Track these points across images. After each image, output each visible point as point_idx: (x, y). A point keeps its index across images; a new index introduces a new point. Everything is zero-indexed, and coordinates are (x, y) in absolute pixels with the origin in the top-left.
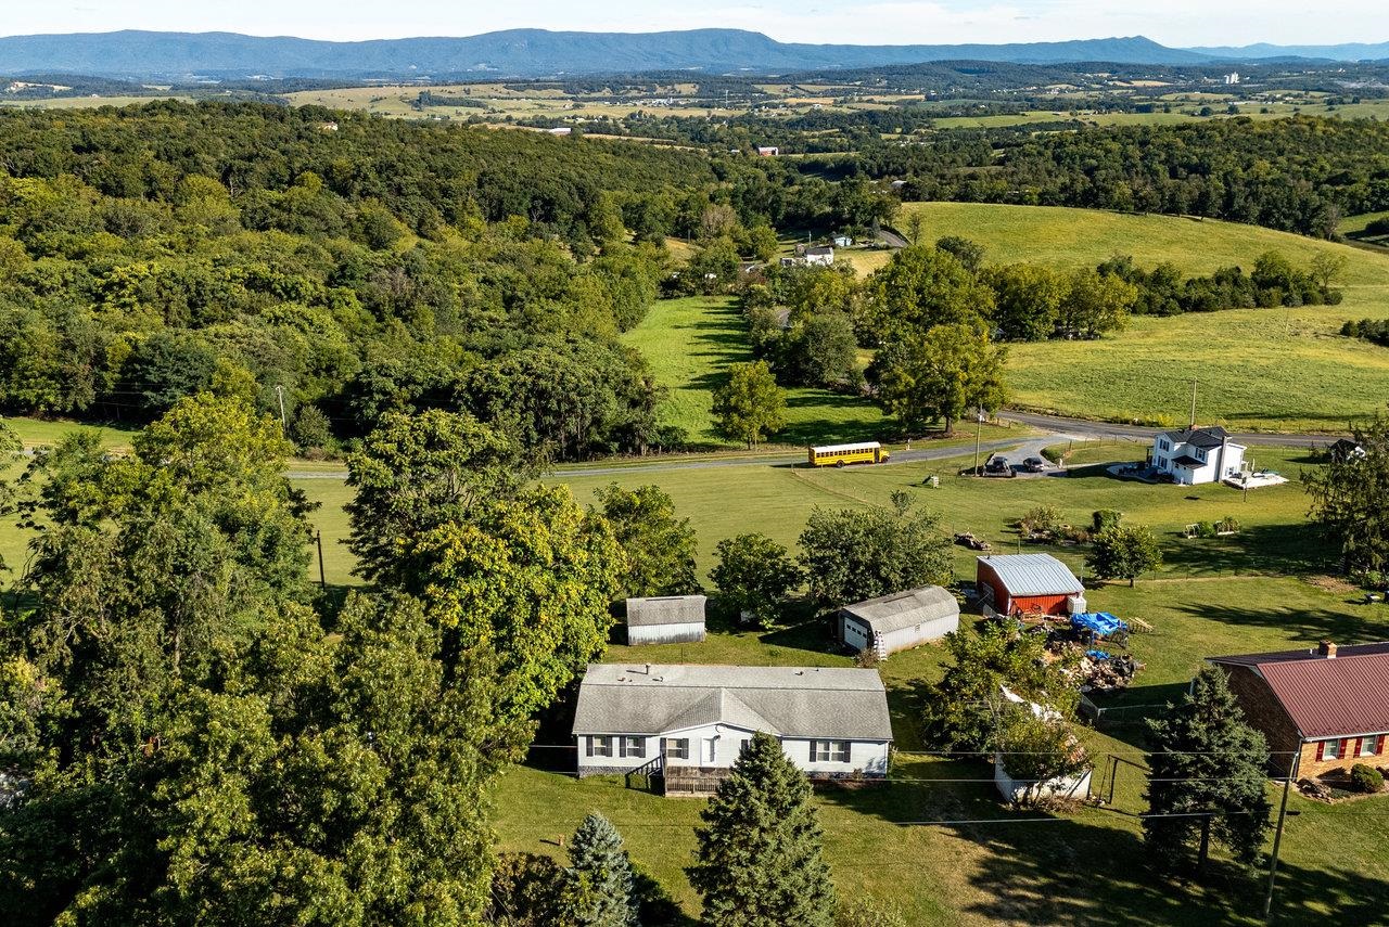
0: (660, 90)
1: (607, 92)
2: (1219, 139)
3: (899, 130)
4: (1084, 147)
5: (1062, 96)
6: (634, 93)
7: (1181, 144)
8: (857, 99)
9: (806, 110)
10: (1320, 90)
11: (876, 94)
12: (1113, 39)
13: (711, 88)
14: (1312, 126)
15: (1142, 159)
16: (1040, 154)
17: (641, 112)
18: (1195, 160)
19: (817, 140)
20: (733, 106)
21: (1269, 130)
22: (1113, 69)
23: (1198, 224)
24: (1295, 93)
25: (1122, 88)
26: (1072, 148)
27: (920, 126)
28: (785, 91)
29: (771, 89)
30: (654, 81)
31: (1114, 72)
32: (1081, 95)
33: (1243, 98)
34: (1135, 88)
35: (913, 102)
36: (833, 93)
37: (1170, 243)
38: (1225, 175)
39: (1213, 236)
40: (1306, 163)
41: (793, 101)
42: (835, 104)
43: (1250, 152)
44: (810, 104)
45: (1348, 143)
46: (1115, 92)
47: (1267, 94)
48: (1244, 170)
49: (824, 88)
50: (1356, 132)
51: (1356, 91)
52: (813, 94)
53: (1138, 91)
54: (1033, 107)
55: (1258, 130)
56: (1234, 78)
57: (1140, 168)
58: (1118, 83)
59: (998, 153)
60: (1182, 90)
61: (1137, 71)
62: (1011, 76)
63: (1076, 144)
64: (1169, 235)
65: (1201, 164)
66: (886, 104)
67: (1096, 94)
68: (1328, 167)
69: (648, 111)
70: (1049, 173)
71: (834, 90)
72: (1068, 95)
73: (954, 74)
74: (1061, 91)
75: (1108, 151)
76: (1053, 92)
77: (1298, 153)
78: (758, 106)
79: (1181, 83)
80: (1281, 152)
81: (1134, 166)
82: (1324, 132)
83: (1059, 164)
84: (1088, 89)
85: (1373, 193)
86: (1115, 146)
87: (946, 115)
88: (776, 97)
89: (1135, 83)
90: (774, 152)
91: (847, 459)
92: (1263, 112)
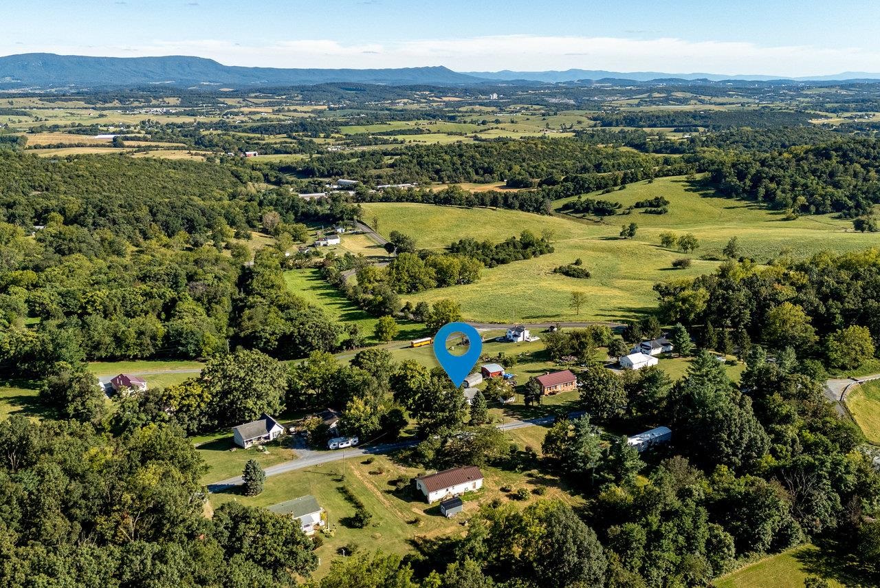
0: (154, 102)
1: (116, 103)
2: (495, 153)
3: (322, 135)
4: (432, 158)
5: (406, 107)
6: (136, 104)
7: (478, 156)
8: (286, 108)
9: (257, 117)
10: (538, 104)
11: (297, 105)
12: (427, 67)
13: (191, 99)
15: (461, 164)
16: (411, 162)
17: (149, 121)
18: (486, 165)
19: (278, 146)
20: (207, 114)
21: (517, 147)
22: (432, 89)
23: (495, 212)
24: (526, 106)
25: (437, 102)
27: (332, 132)
28: (239, 102)
29: (230, 102)
30: (150, 94)
31: (431, 91)
32: (415, 107)
33: (502, 110)
34: (444, 102)
35: (321, 112)
36: (271, 104)
37: (485, 224)
38: (501, 174)
39: (502, 218)
40: (535, 167)
41: (246, 110)
42: (274, 112)
43: (510, 160)
44: (258, 113)
45: (553, 154)
46: (435, 104)
47: (512, 107)
48: (509, 171)
49: (264, 100)
50: (555, 148)
51: (556, 105)
52: (257, 105)
53: (447, 104)
54: (393, 119)
55: (512, 147)
56: (495, 96)
57: (461, 170)
58: (435, 99)
59: (388, 160)
60: (470, 104)
61: (441, 91)
62: (374, 93)
64: (484, 219)
65: (489, 167)
66: (305, 112)
67: (424, 106)
68: (545, 169)
69: (154, 119)
70: (417, 173)
71: (270, 102)
72: (409, 107)
73: (342, 91)
74: (405, 104)
75: (444, 161)
76: (400, 104)
77: (531, 160)
78: (226, 115)
79: (468, 99)
80: (524, 160)
81: (458, 169)
83: (421, 168)
84: (419, 102)
85: (564, 190)
86: (447, 157)
87: (346, 124)
88: (235, 107)
89: (445, 99)
90: (255, 155)
91: (422, 344)
92: (512, 122)
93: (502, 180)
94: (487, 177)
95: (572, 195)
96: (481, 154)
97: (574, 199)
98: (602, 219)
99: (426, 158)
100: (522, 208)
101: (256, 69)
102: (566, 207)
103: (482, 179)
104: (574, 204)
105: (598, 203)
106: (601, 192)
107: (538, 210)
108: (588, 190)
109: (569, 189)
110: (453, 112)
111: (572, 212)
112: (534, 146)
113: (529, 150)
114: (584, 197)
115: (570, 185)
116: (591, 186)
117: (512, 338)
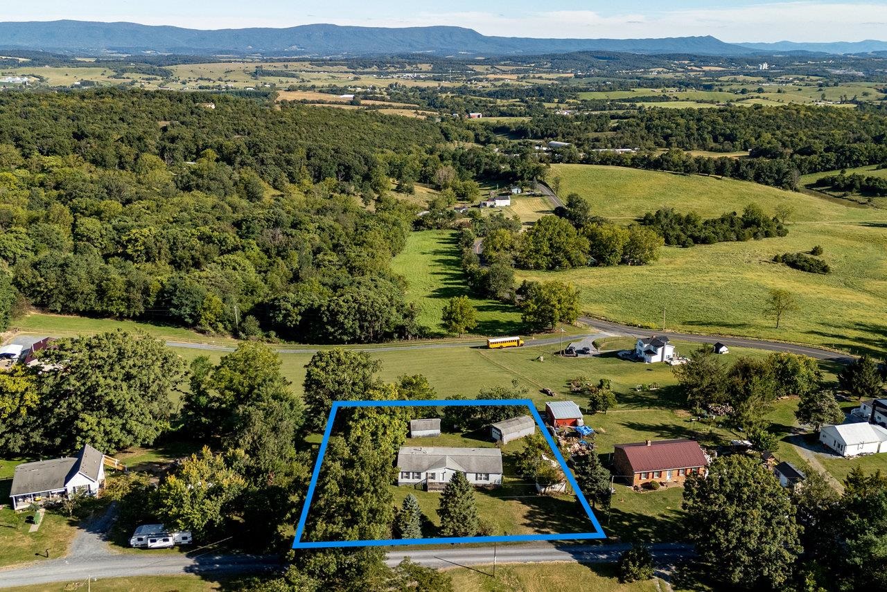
0: (408, 68)
1: (375, 69)
2: (743, 118)
3: (556, 100)
4: (664, 122)
5: (659, 76)
6: (392, 69)
7: (721, 121)
8: (531, 76)
9: (500, 83)
10: (816, 75)
11: (544, 72)
12: (693, 37)
13: (441, 66)
14: (798, 111)
15: (698, 130)
16: (638, 125)
17: (396, 83)
18: (728, 131)
19: (505, 108)
20: (454, 79)
21: (773, 114)
22: (691, 58)
23: (719, 181)
24: (801, 77)
25: (697, 71)
26: (657, 122)
27: (569, 98)
28: (487, 70)
29: (478, 68)
30: (406, 61)
31: (691, 60)
32: (670, 75)
33: (769, 80)
34: (704, 71)
35: (566, 79)
36: (518, 72)
37: (701, 194)
38: (745, 142)
39: (726, 190)
40: (792, 136)
41: (492, 77)
42: (518, 80)
43: (760, 127)
44: (502, 79)
45: (818, 122)
46: (692, 74)
47: (784, 77)
48: (756, 139)
49: (511, 68)
50: (823, 115)
51: (839, 76)
52: (504, 72)
53: (706, 74)
54: (639, 86)
55: (766, 113)
56: (765, 66)
57: (696, 136)
58: (694, 68)
59: (613, 123)
60: (733, 74)
61: (705, 60)
62: (628, 62)
63: (660, 119)
64: (700, 188)
65: (732, 134)
66: (550, 80)
67: (680, 75)
68: (804, 138)
69: (401, 82)
70: (642, 138)
71: (518, 70)
72: (662, 76)
73: (593, 60)
74: (659, 73)
75: (678, 125)
76: (653, 73)
77: (788, 128)
78: (470, 80)
79: (732, 69)
80: (778, 128)
81: (693, 134)
82: (805, 115)
83: (649, 132)
84: (675, 71)
85: (822, 161)
86: (682, 121)
87: (586, 90)
88: (481, 74)
89: (705, 68)
90: (479, 116)
91: (504, 345)
92: (779, 91)
93: (746, 150)
94: (727, 145)
95: (833, 169)
96: (725, 119)
97: (836, 173)
98: (869, 201)
100: (757, 179)
101: (514, 39)
102: (821, 183)
103: (720, 147)
104: (834, 179)
105: (869, 179)
106: (875, 167)
107: (778, 183)
108: (856, 164)
109: (828, 161)
110: (711, 81)
111: (829, 190)
112: (794, 112)
113: (788, 116)
114: (849, 173)
115: (832, 156)
116: (862, 158)
117: (643, 355)
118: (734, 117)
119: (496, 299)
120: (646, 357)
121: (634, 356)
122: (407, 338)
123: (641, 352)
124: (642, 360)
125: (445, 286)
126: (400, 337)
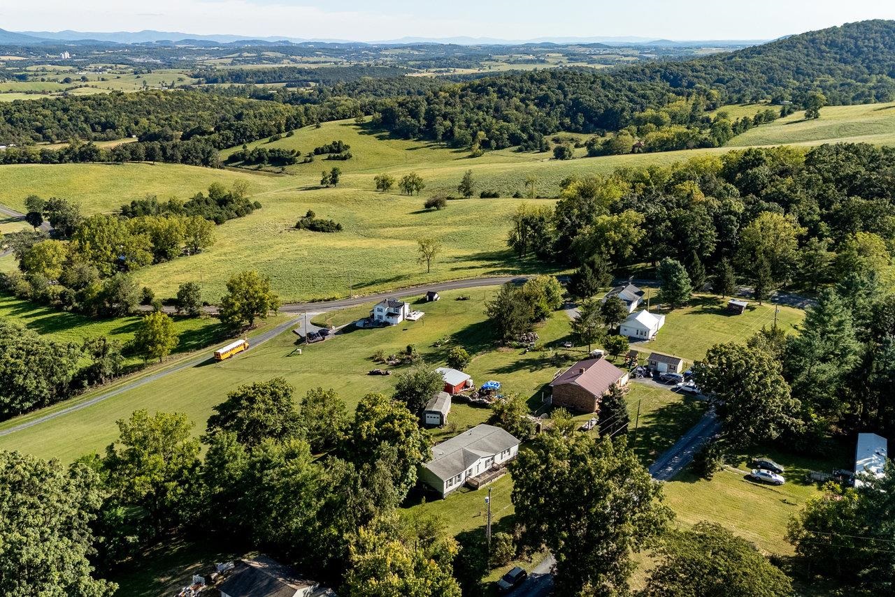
2: (110, 106)
18: (103, 120)
21: (136, 99)
38: (126, 129)
40: (167, 119)
43: (132, 113)
48: (136, 124)
68: (179, 121)
80: (149, 113)
85: (223, 139)
91: (233, 352)
92: (103, 80)
93: (130, 136)
94: (110, 132)
95: (233, 145)
96: (92, 107)
97: (239, 149)
98: (283, 170)
99: (17, 115)
100: (185, 160)
102: (233, 159)
103: (103, 136)
104: (243, 155)
105: (270, 151)
106: (267, 140)
107: (206, 163)
108: (250, 139)
109: (228, 138)
111: (243, 164)
112: (156, 97)
113: (151, 101)
114: (251, 147)
115: (229, 133)
116: (254, 134)
117: (385, 319)
118: (100, 105)
119: (131, 315)
120: (390, 320)
121: (372, 323)
122: (100, 382)
123: (381, 317)
124: (386, 324)
125: (32, 320)
126: (91, 384)
